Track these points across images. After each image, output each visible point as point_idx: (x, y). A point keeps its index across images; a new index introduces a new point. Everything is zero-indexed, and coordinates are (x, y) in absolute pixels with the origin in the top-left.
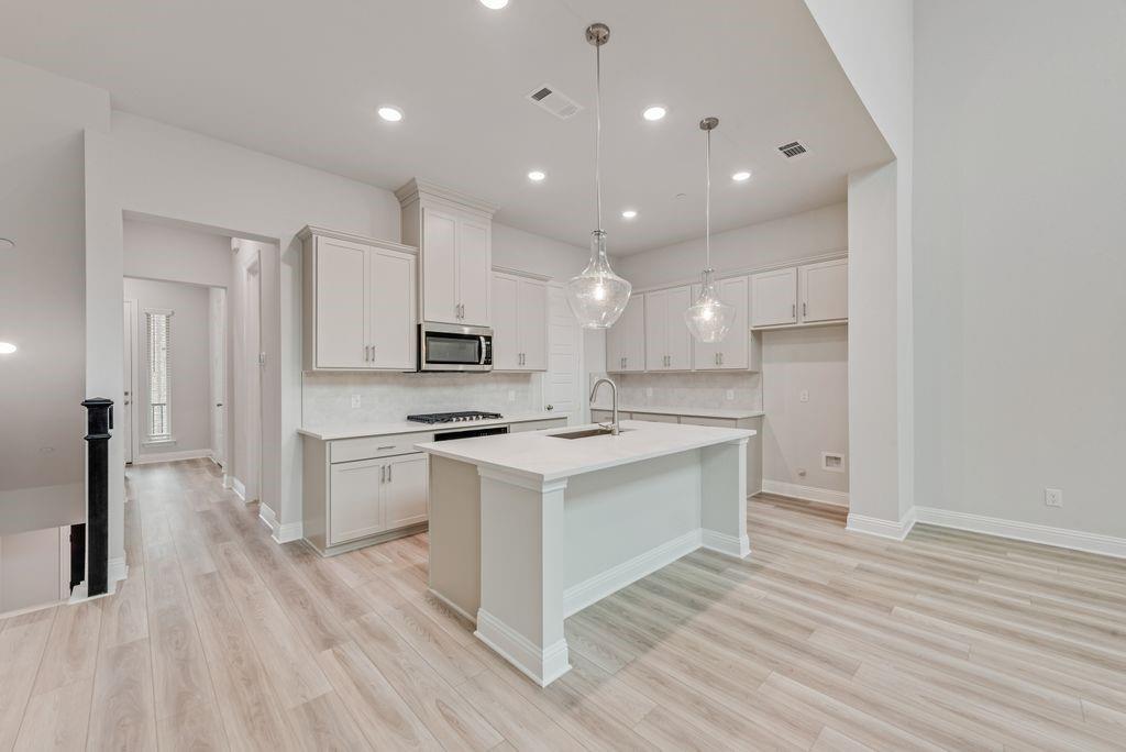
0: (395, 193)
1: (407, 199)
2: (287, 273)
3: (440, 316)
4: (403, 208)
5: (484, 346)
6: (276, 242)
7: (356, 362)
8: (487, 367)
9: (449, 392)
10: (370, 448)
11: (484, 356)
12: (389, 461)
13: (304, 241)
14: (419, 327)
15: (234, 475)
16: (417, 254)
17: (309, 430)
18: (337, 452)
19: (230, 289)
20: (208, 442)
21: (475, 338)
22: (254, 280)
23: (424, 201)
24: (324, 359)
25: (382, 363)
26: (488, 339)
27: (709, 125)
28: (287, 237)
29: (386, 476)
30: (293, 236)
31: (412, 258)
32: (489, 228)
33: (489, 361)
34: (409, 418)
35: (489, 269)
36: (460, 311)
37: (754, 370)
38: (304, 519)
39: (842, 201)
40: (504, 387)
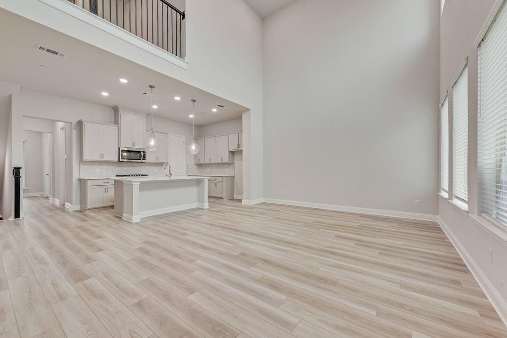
0: (112, 108)
1: (116, 110)
2: (75, 133)
3: (127, 145)
4: (115, 112)
5: (142, 154)
6: (71, 123)
7: (98, 158)
8: (144, 161)
9: (132, 168)
10: (101, 182)
11: (142, 157)
12: (107, 186)
13: (80, 124)
14: (119, 148)
15: (54, 198)
16: (119, 127)
17: (82, 177)
18: (90, 183)
19: (53, 134)
20: (41, 189)
21: (140, 152)
22: (63, 132)
23: (121, 112)
24: (86, 157)
25: (106, 159)
26: (144, 152)
27: (194, 101)
28: (74, 122)
29: (106, 190)
30: (77, 121)
31: (117, 128)
32: (145, 118)
33: (144, 159)
34: (117, 176)
35: (145, 131)
36: (134, 144)
37: (231, 162)
38: (80, 204)
39: (240, 118)
40: (153, 167)
